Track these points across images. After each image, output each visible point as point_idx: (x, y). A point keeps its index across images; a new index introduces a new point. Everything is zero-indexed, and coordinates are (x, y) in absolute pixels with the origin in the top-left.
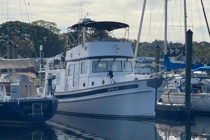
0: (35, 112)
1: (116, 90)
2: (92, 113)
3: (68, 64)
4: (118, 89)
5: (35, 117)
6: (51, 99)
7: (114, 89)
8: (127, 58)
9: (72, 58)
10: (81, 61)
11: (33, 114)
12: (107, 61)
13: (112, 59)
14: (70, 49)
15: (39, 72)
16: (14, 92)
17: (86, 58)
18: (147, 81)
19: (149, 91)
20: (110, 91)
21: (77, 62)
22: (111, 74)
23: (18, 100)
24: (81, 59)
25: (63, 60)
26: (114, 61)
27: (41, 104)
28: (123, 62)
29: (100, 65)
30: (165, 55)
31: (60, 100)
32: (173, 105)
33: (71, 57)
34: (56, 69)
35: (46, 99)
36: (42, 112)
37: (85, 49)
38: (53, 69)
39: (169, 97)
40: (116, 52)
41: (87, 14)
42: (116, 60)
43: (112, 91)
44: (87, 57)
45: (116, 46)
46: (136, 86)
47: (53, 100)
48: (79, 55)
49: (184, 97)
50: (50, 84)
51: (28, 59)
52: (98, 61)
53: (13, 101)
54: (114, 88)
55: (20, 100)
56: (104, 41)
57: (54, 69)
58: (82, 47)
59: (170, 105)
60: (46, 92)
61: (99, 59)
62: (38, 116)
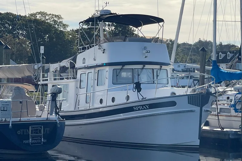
0: (33, 138)
1: (144, 108)
2: (111, 141)
3: (79, 72)
4: (148, 107)
5: (33, 145)
6: (56, 120)
7: (143, 108)
8: (161, 64)
9: (84, 65)
10: (97, 69)
11: (30, 142)
12: (134, 68)
13: (140, 66)
14: (83, 52)
15: (39, 83)
16: (4, 110)
17: (104, 64)
18: (188, 97)
19: (192, 111)
20: (137, 110)
21: (92, 70)
22: (138, 87)
23: (9, 122)
24: (97, 65)
25: (73, 66)
26: (143, 69)
27: (41, 127)
28: (155, 71)
29: (124, 74)
30: (213, 61)
31: (67, 122)
32: (225, 130)
33: (83, 63)
34: (63, 79)
35: (49, 120)
36: (42, 139)
37: (103, 52)
38: (58, 78)
39: (218, 119)
40: (146, 57)
41: (106, 3)
42: (145, 68)
43: (139, 110)
44: (106, 63)
45: (145, 48)
46: (173, 104)
47: (58, 122)
48: (95, 60)
49: (240, 119)
50: (54, 99)
51: (24, 64)
52: (121, 69)
53: (3, 122)
54: (142, 106)
55: (12, 122)
56: (129, 41)
57: (60, 80)
58: (99, 49)
59: (220, 130)
60: (48, 111)
61: (121, 66)
62: (37, 143)
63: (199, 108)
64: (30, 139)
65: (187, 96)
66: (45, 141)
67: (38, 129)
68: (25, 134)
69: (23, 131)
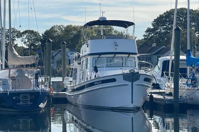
0: (23, 101)
3: (82, 60)
4: (101, 82)
5: (23, 106)
7: (98, 83)
8: (129, 54)
9: (83, 55)
12: (107, 57)
16: (4, 85)
17: (87, 54)
19: (125, 85)
20: (96, 85)
23: (8, 92)
27: (28, 95)
28: (124, 58)
30: (188, 50)
35: (34, 91)
36: (29, 102)
40: (116, 49)
41: (103, 13)
42: (116, 56)
45: (115, 43)
46: (114, 80)
47: (40, 92)
50: (36, 78)
52: (98, 58)
53: (5, 92)
55: (10, 92)
58: (86, 44)
59: (163, 98)
60: (34, 85)
61: (99, 55)
62: (26, 105)
63: (131, 83)
64: (21, 102)
65: (122, 75)
66: (31, 103)
67: (26, 96)
68: (18, 99)
69: (16, 97)
